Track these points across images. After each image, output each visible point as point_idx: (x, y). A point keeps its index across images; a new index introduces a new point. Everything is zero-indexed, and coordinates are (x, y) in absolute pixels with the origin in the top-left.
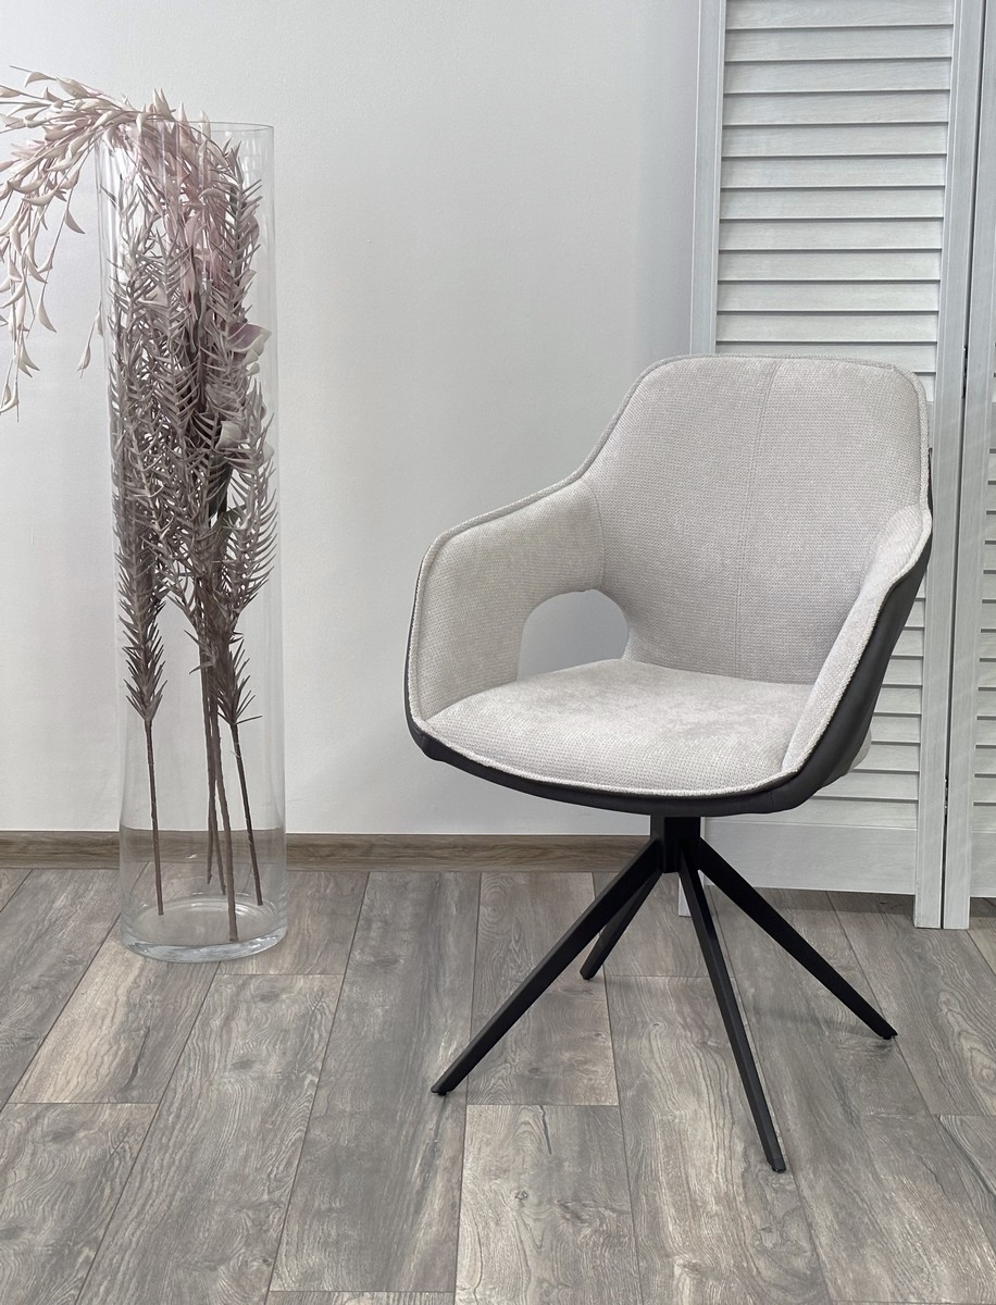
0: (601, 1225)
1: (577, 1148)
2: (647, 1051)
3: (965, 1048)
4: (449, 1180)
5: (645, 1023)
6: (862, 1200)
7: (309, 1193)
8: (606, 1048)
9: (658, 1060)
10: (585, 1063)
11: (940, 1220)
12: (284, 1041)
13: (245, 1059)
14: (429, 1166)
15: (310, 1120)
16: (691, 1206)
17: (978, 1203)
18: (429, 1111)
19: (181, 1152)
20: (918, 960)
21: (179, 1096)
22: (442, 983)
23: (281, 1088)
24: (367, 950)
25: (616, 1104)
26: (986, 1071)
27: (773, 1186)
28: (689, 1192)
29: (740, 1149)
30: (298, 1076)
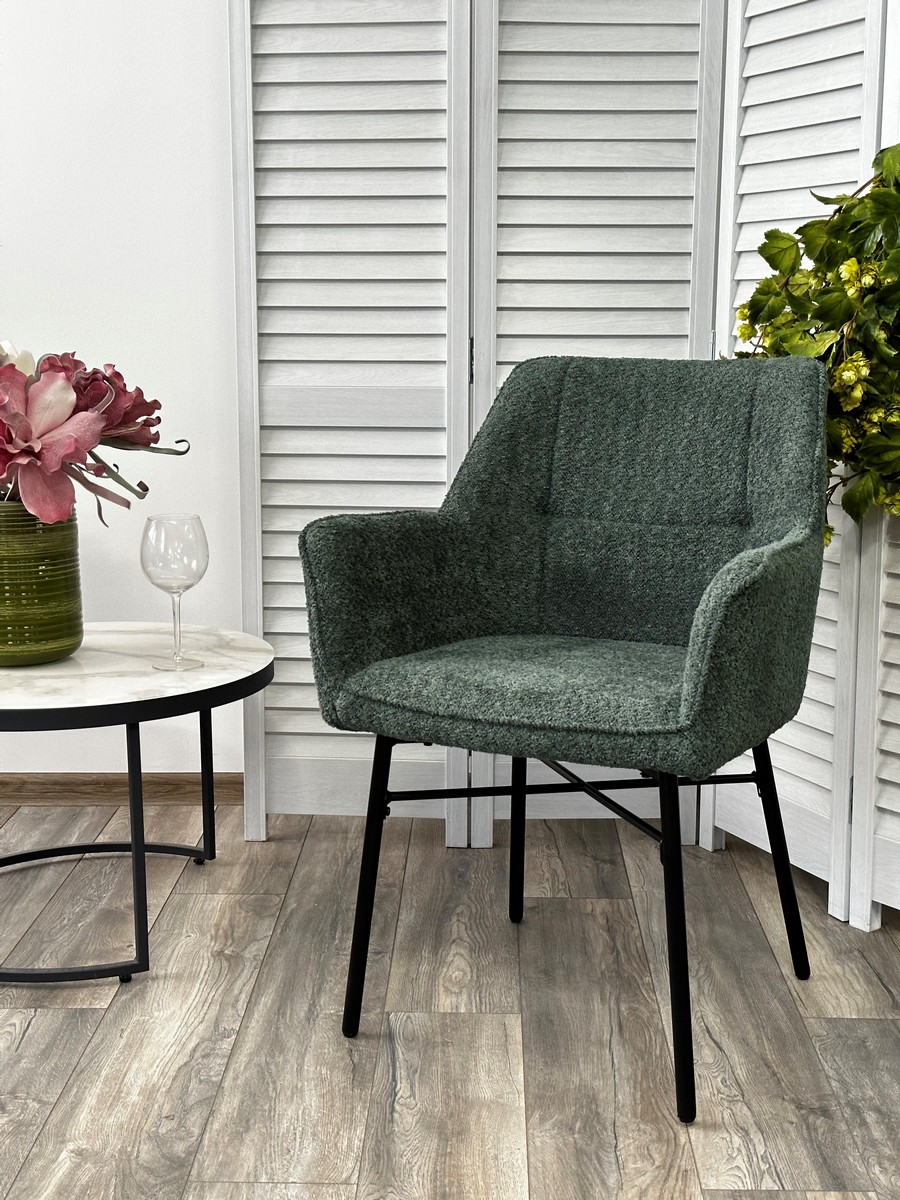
0: (20, 1115)
1: (43, 1047)
2: (165, 960)
3: (452, 953)
5: (180, 934)
6: (275, 1089)
9: (169, 968)
11: (332, 1106)
16: (114, 1097)
17: (377, 1090)
20: (457, 878)
25: (106, 1007)
26: (457, 973)
27: (202, 1078)
28: (121, 1083)
29: (192, 1045)
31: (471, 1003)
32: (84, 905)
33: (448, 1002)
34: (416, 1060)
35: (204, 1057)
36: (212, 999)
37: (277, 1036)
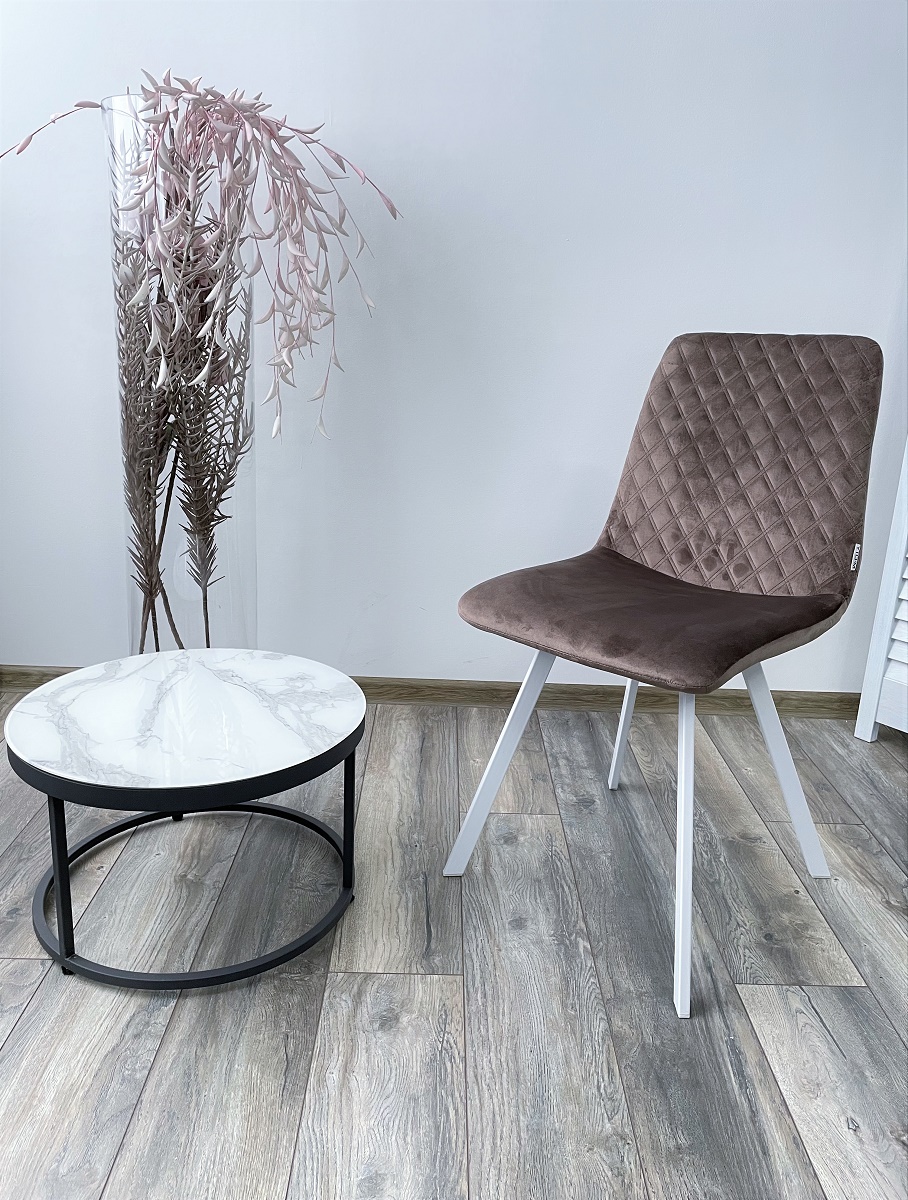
1: (864, 1049)
2: (848, 912)
4: (773, 1100)
7: (648, 1120)
8: (813, 909)
9: (863, 923)
10: (806, 927)
12: (542, 894)
13: (517, 916)
15: (606, 1002)
19: (504, 1050)
21: (477, 966)
22: (639, 827)
23: (561, 955)
24: (566, 787)
25: (864, 984)
30: (570, 941)
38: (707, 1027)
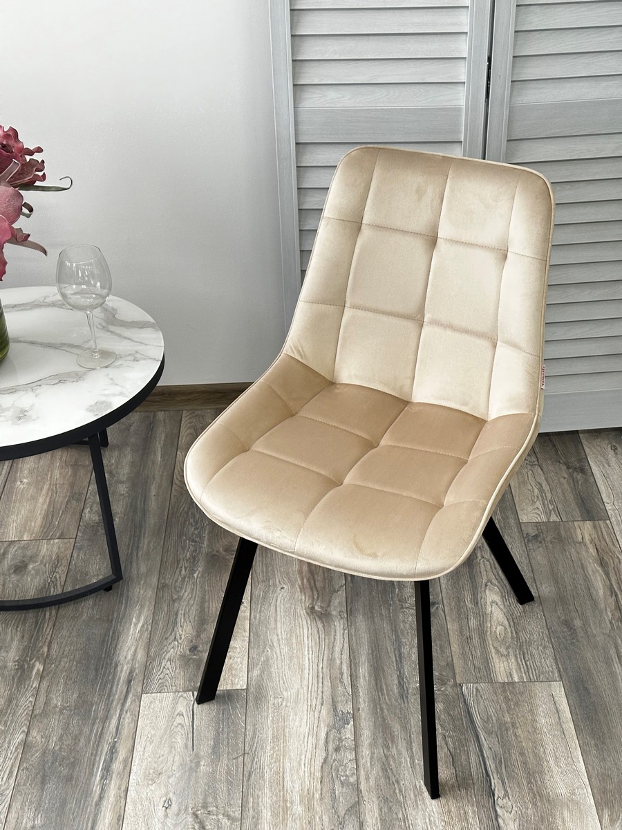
1: (212, 743)
2: (272, 620)
3: (488, 603)
4: (119, 789)
5: (275, 585)
6: (400, 791)
7: (21, 809)
8: (245, 618)
9: (279, 633)
11: (450, 811)
12: (24, 621)
14: (107, 769)
15: (32, 717)
16: (283, 808)
17: (478, 790)
18: (115, 703)
22: (141, 545)
23: (16, 678)
25: (245, 687)
26: (499, 628)
27: (342, 778)
28: (283, 790)
29: (323, 735)
30: (29, 665)
31: (520, 668)
32: (192, 548)
33: (502, 669)
34: (497, 748)
35: (337, 749)
36: (323, 673)
37: (384, 721)
38: (102, 732)
